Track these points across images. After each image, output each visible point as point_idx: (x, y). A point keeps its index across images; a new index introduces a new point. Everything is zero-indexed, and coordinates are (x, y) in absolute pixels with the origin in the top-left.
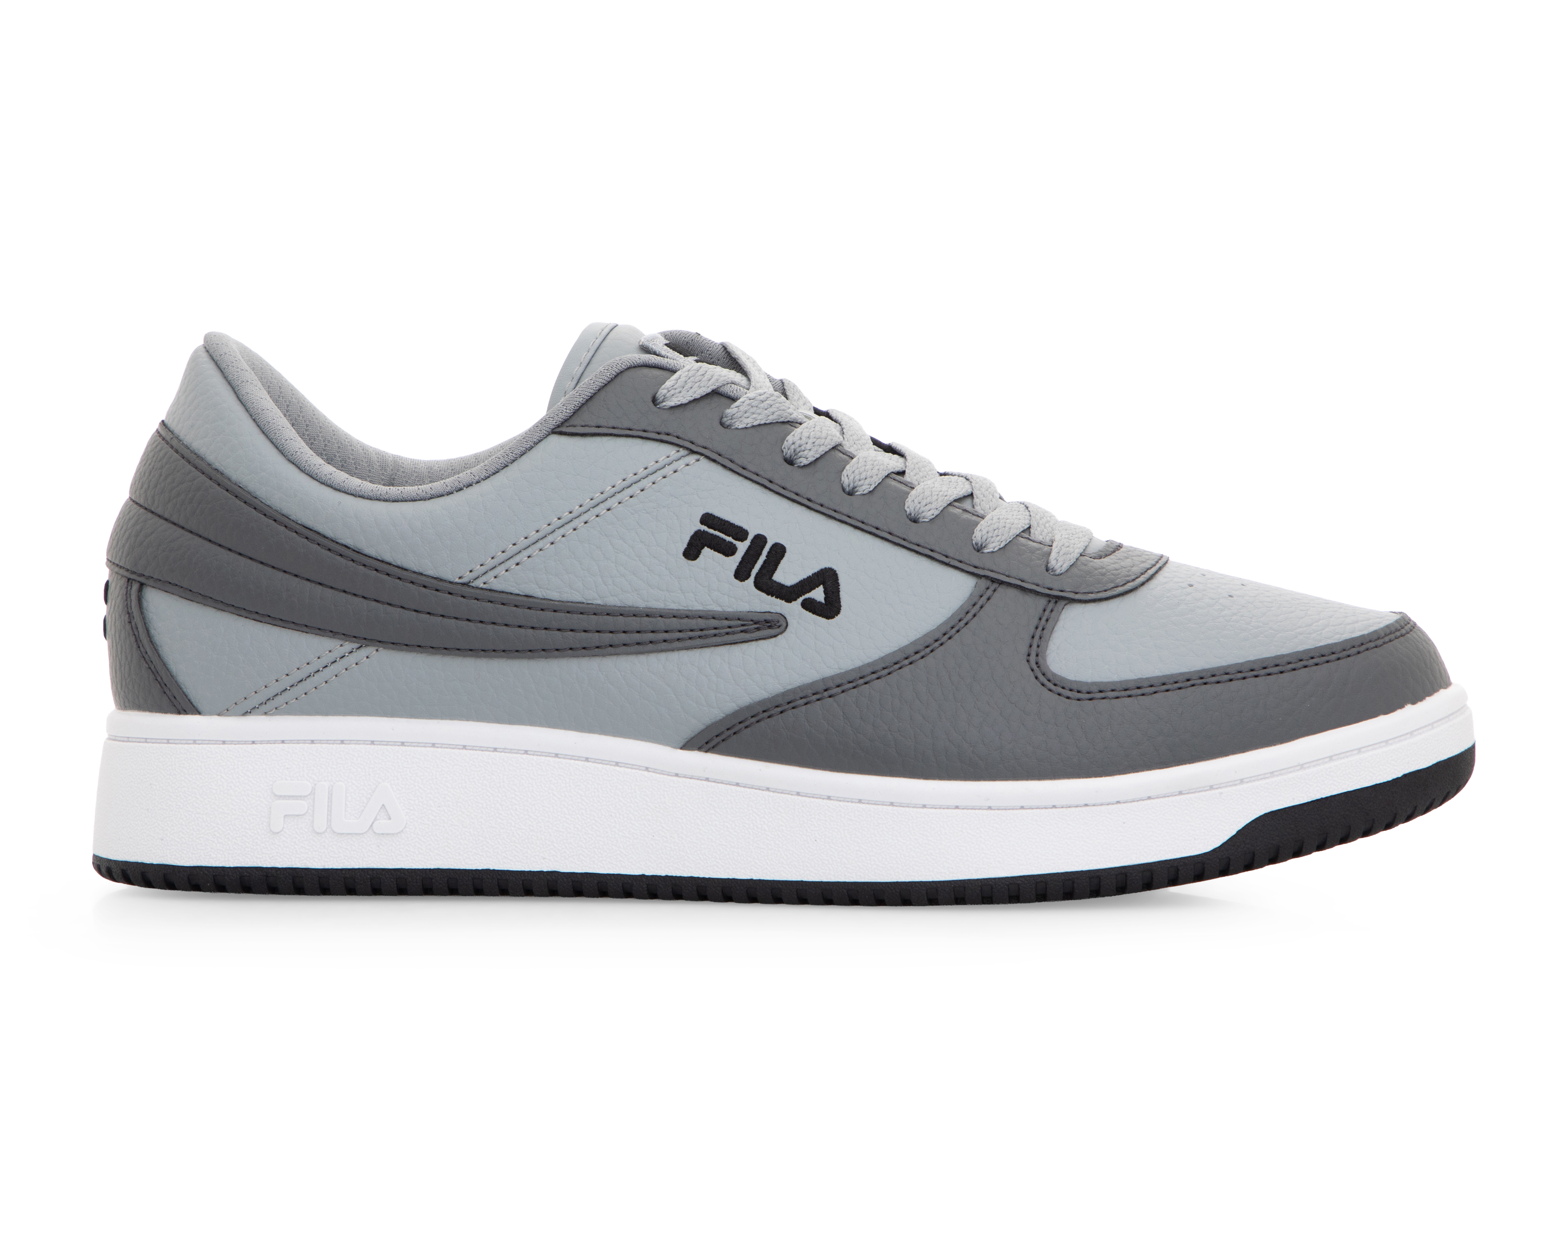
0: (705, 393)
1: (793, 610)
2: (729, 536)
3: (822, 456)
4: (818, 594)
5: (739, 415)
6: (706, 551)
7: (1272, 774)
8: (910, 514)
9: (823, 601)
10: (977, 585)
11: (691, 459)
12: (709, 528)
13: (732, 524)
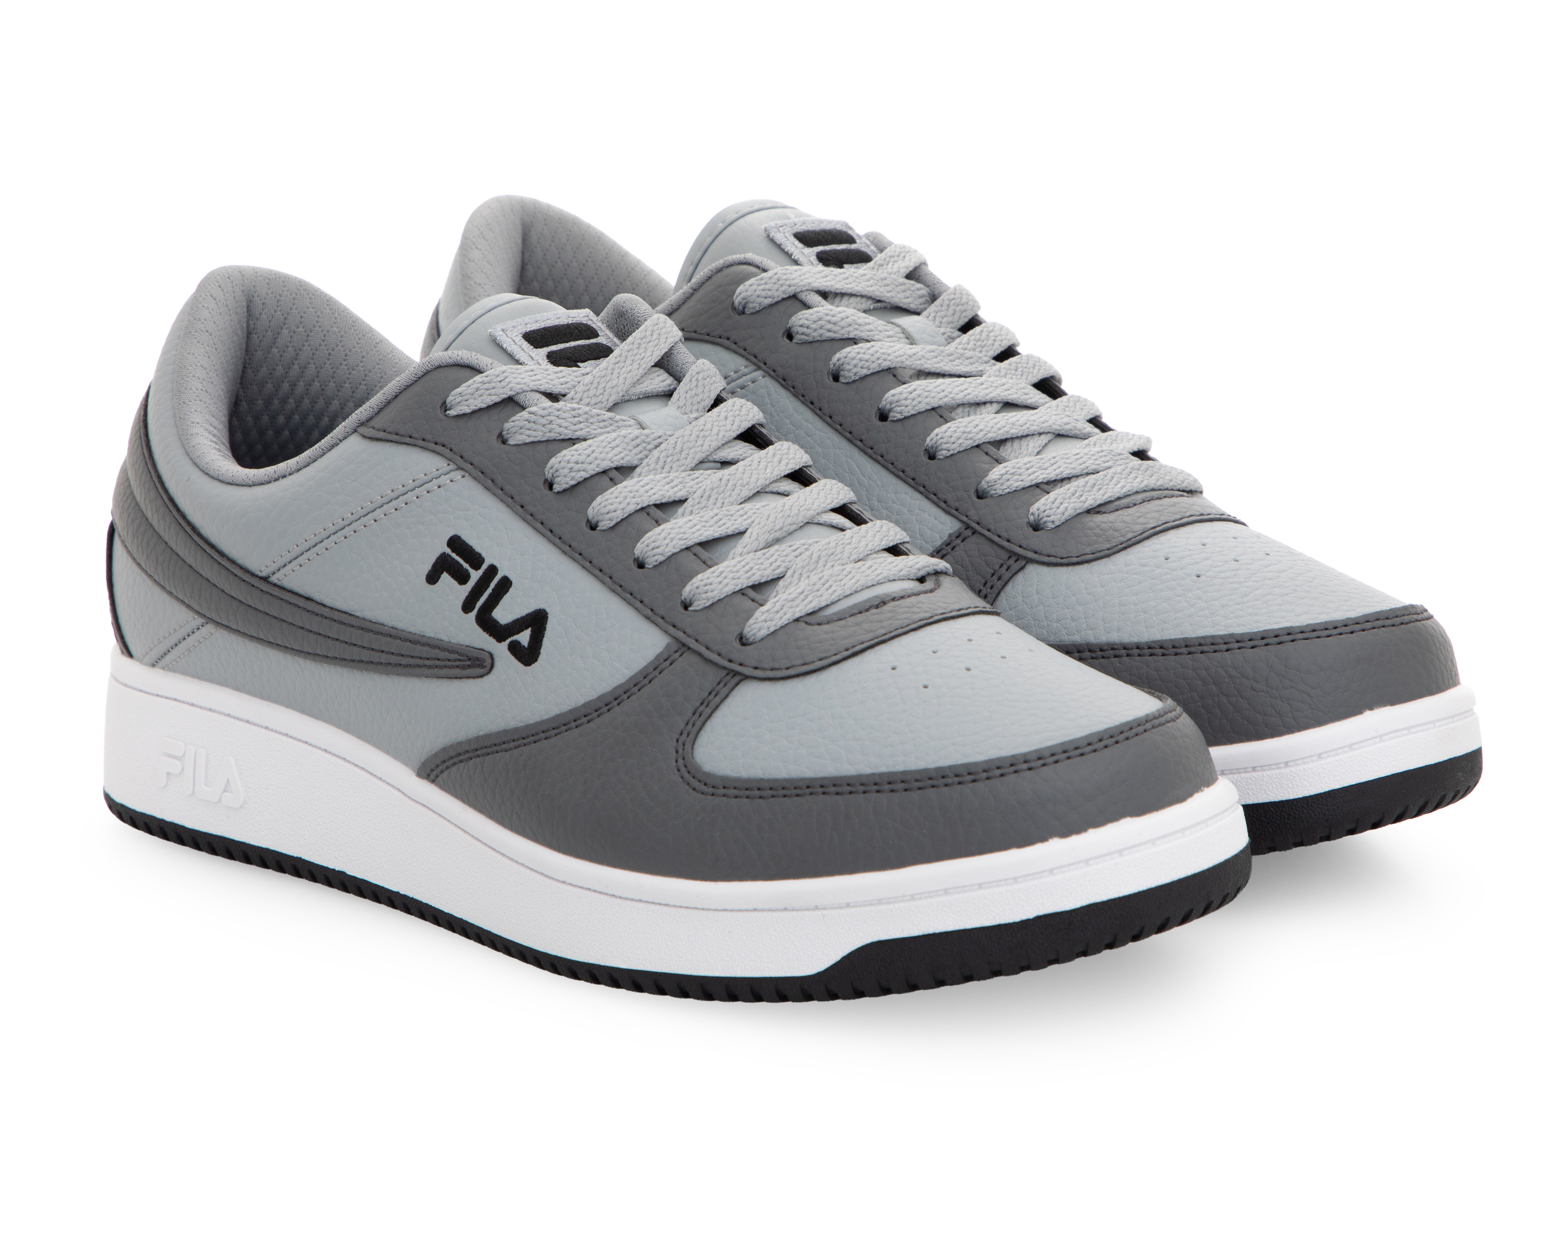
0: (493, 402)
1: (501, 650)
2: (467, 562)
3: (579, 483)
4: (524, 637)
5: (513, 430)
6: (445, 577)
7: (880, 902)
8: (638, 558)
9: (526, 645)
10: (668, 647)
11: (457, 475)
12: (453, 551)
13: (474, 550)
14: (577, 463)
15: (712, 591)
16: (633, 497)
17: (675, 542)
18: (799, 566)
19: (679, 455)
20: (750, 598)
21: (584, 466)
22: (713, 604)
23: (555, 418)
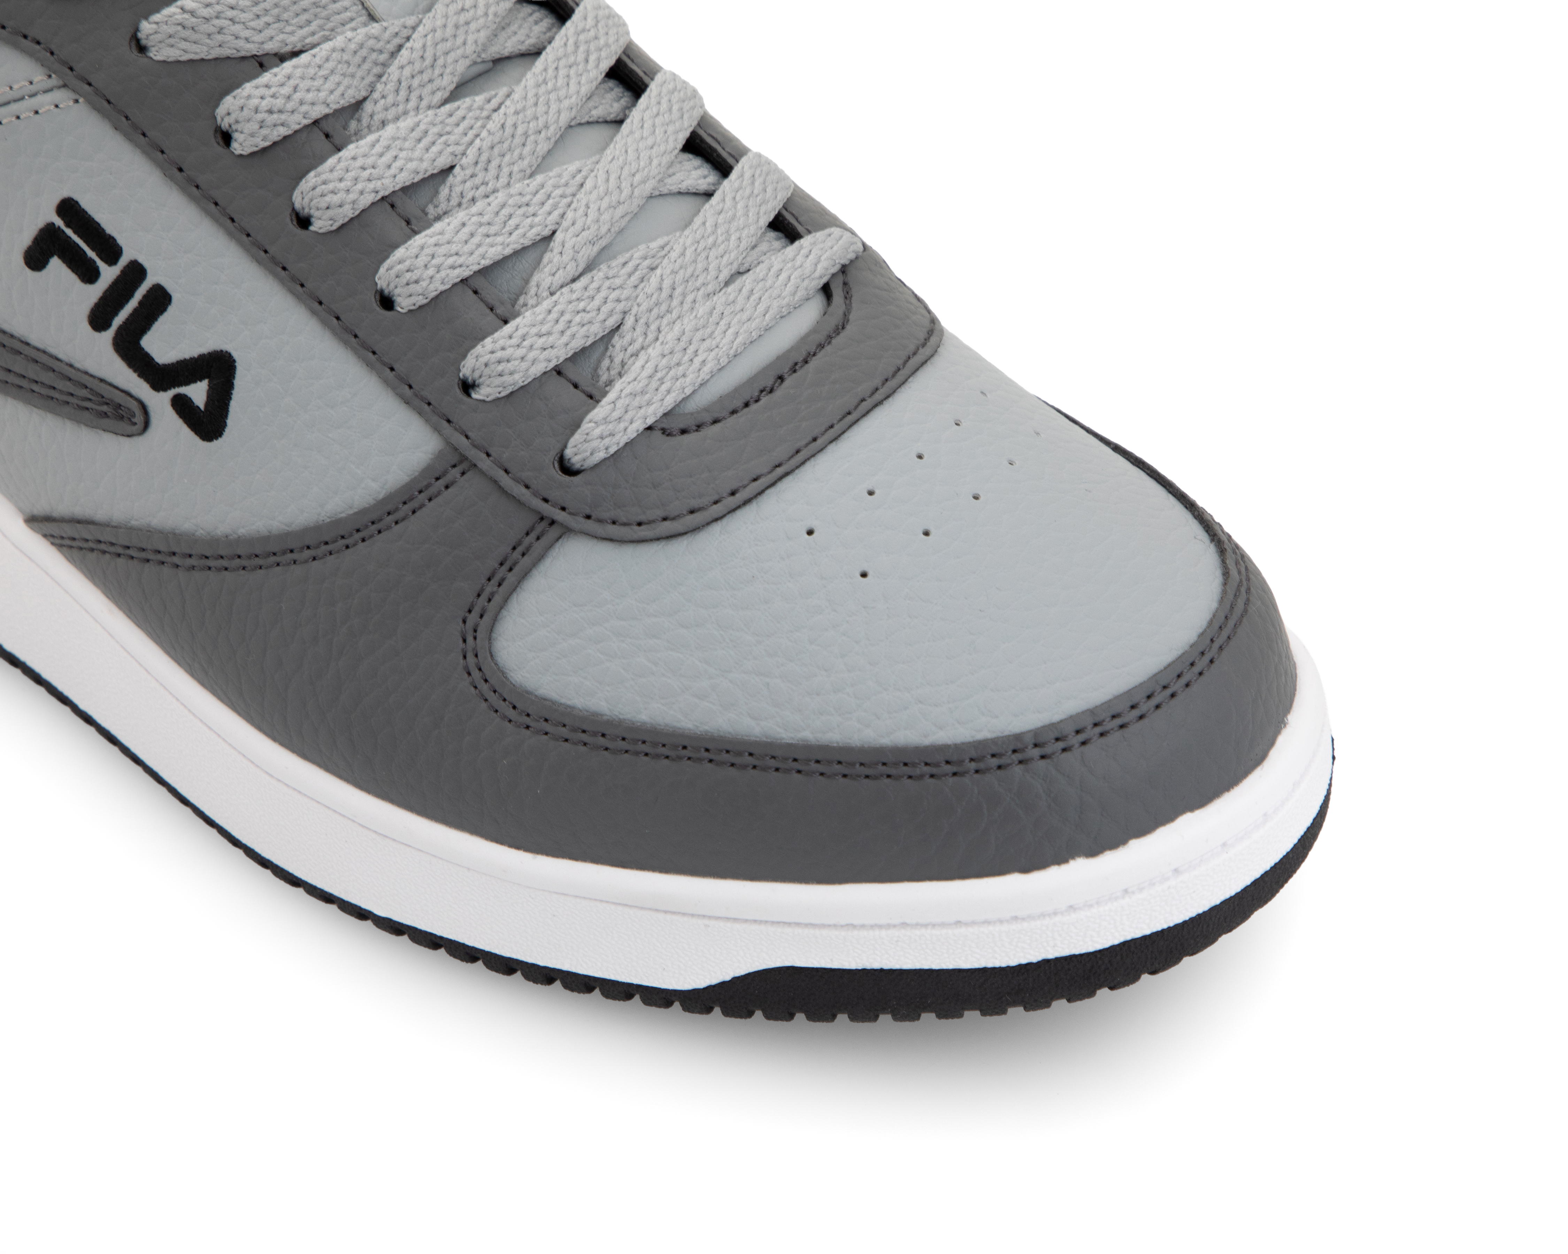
1: (158, 401)
2: (93, 249)
4: (199, 393)
5: (157, 36)
6: (55, 263)
8: (382, 291)
9: (202, 407)
10: (439, 456)
11: (63, 97)
12: (68, 225)
13: (103, 230)
14: (270, 112)
15: (511, 374)
16: (369, 180)
17: (443, 274)
18: (643, 307)
19: (430, 71)
20: (570, 381)
21: (283, 117)
22: (512, 393)
23: (228, 22)
